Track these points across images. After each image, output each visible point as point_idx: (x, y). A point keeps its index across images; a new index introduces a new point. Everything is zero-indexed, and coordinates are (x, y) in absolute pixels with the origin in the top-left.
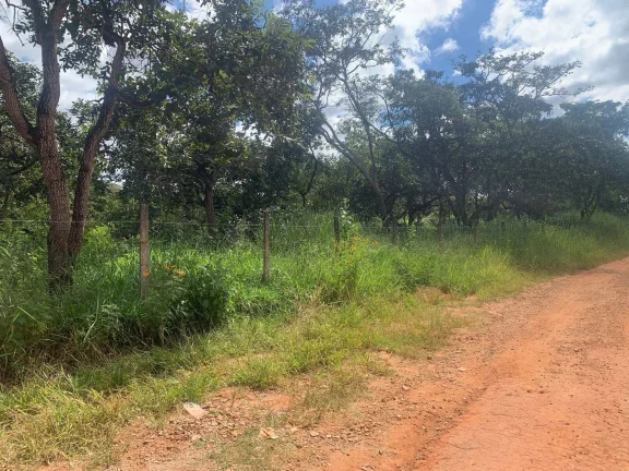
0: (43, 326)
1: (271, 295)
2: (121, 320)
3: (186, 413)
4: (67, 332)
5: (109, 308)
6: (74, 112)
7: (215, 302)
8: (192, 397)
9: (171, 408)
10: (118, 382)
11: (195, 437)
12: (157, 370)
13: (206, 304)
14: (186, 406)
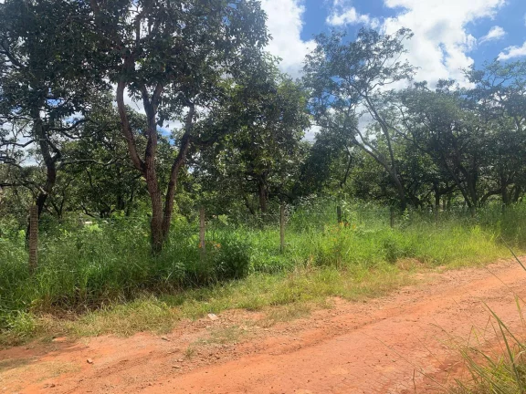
0: (146, 274)
1: (281, 260)
2: (186, 272)
3: (208, 318)
4: (157, 277)
5: (179, 265)
6: (172, 137)
7: (242, 263)
8: (213, 311)
9: (202, 316)
10: (180, 302)
11: (208, 327)
12: (200, 299)
13: (236, 264)
14: (210, 315)
